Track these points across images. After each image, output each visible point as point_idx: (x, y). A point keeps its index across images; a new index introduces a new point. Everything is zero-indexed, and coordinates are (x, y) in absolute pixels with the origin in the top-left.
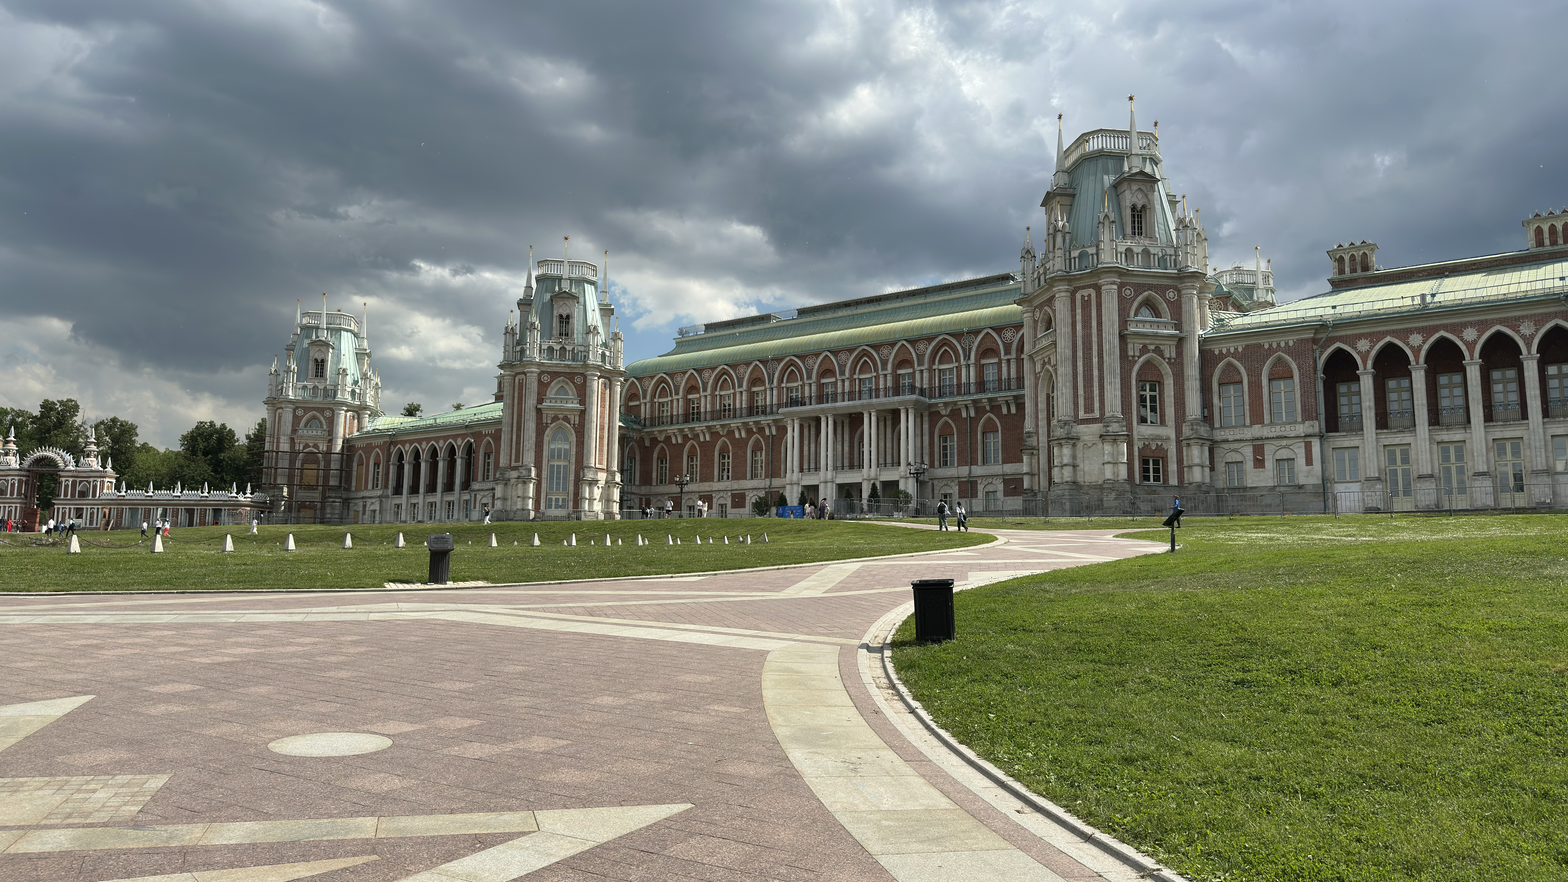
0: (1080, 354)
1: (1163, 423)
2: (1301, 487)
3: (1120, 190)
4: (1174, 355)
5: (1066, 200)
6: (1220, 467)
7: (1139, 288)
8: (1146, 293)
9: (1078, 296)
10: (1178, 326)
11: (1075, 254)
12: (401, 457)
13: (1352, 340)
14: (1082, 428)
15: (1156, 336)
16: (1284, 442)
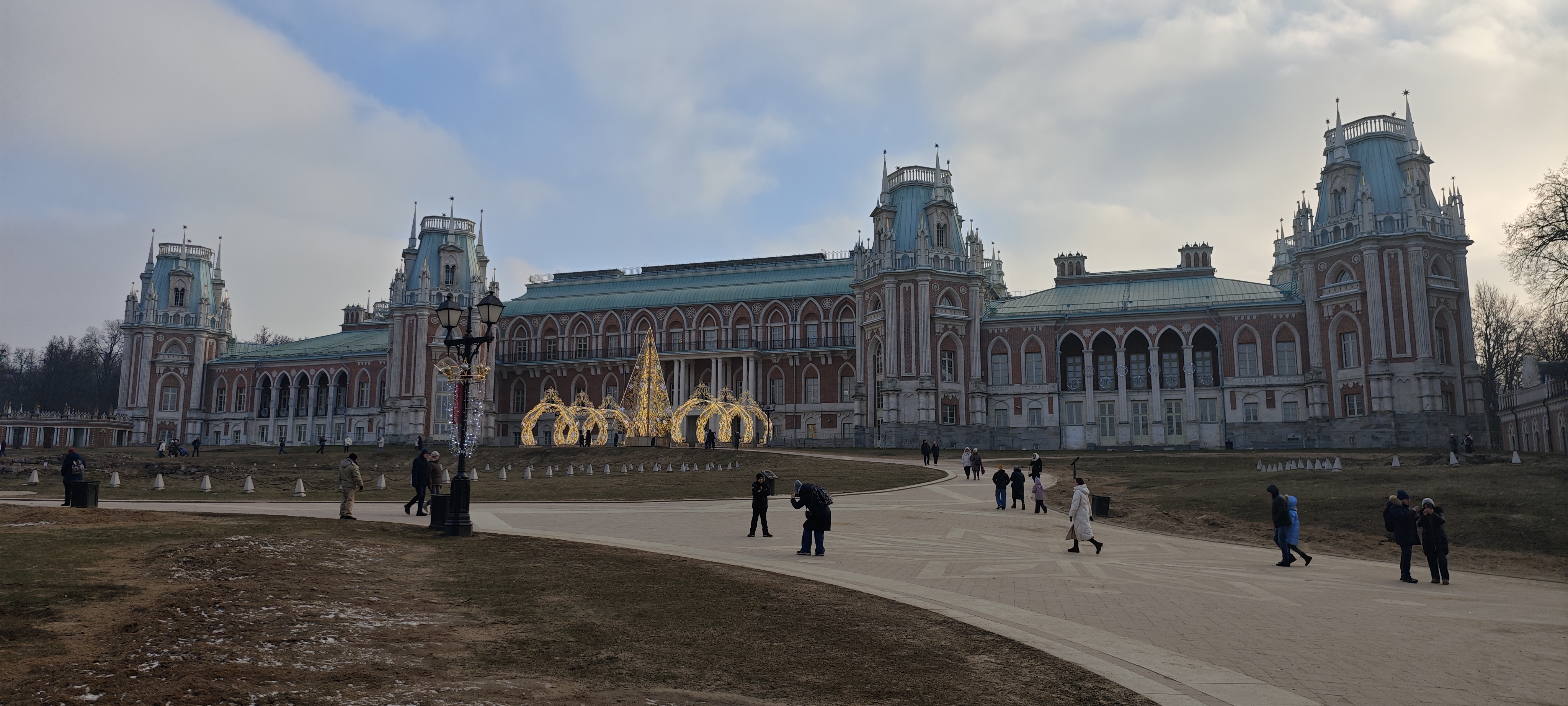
0: (902, 329)
1: (956, 380)
2: (1045, 428)
3: (930, 211)
4: (964, 333)
5: (891, 215)
6: (992, 413)
7: (943, 285)
8: (947, 288)
9: (901, 287)
10: (967, 313)
11: (899, 256)
12: (266, 382)
13: (1080, 329)
14: (903, 383)
15: (953, 319)
16: (1035, 397)
